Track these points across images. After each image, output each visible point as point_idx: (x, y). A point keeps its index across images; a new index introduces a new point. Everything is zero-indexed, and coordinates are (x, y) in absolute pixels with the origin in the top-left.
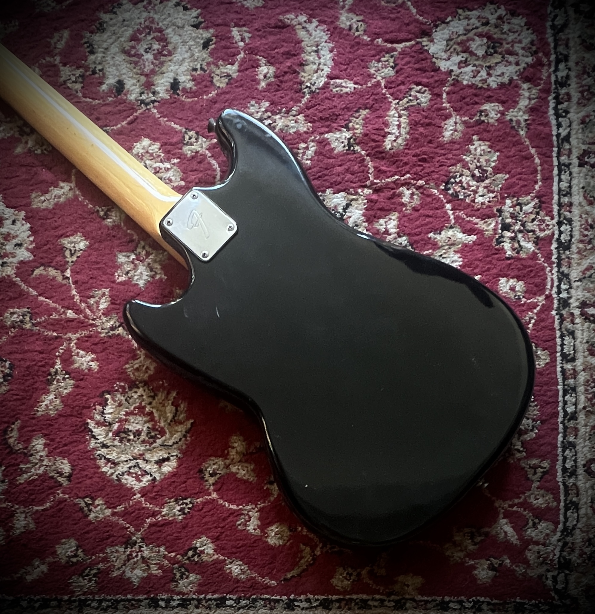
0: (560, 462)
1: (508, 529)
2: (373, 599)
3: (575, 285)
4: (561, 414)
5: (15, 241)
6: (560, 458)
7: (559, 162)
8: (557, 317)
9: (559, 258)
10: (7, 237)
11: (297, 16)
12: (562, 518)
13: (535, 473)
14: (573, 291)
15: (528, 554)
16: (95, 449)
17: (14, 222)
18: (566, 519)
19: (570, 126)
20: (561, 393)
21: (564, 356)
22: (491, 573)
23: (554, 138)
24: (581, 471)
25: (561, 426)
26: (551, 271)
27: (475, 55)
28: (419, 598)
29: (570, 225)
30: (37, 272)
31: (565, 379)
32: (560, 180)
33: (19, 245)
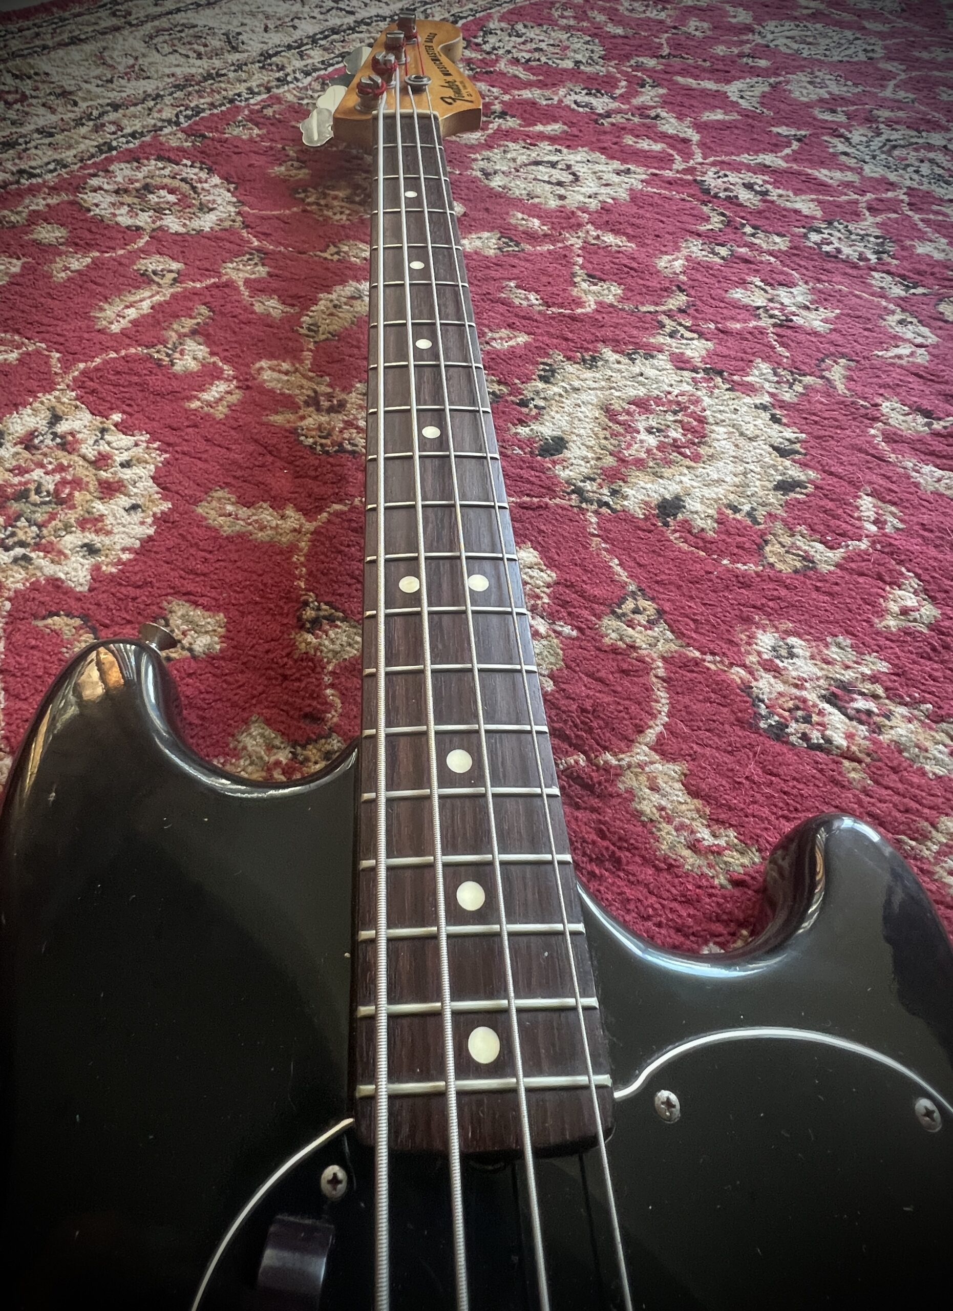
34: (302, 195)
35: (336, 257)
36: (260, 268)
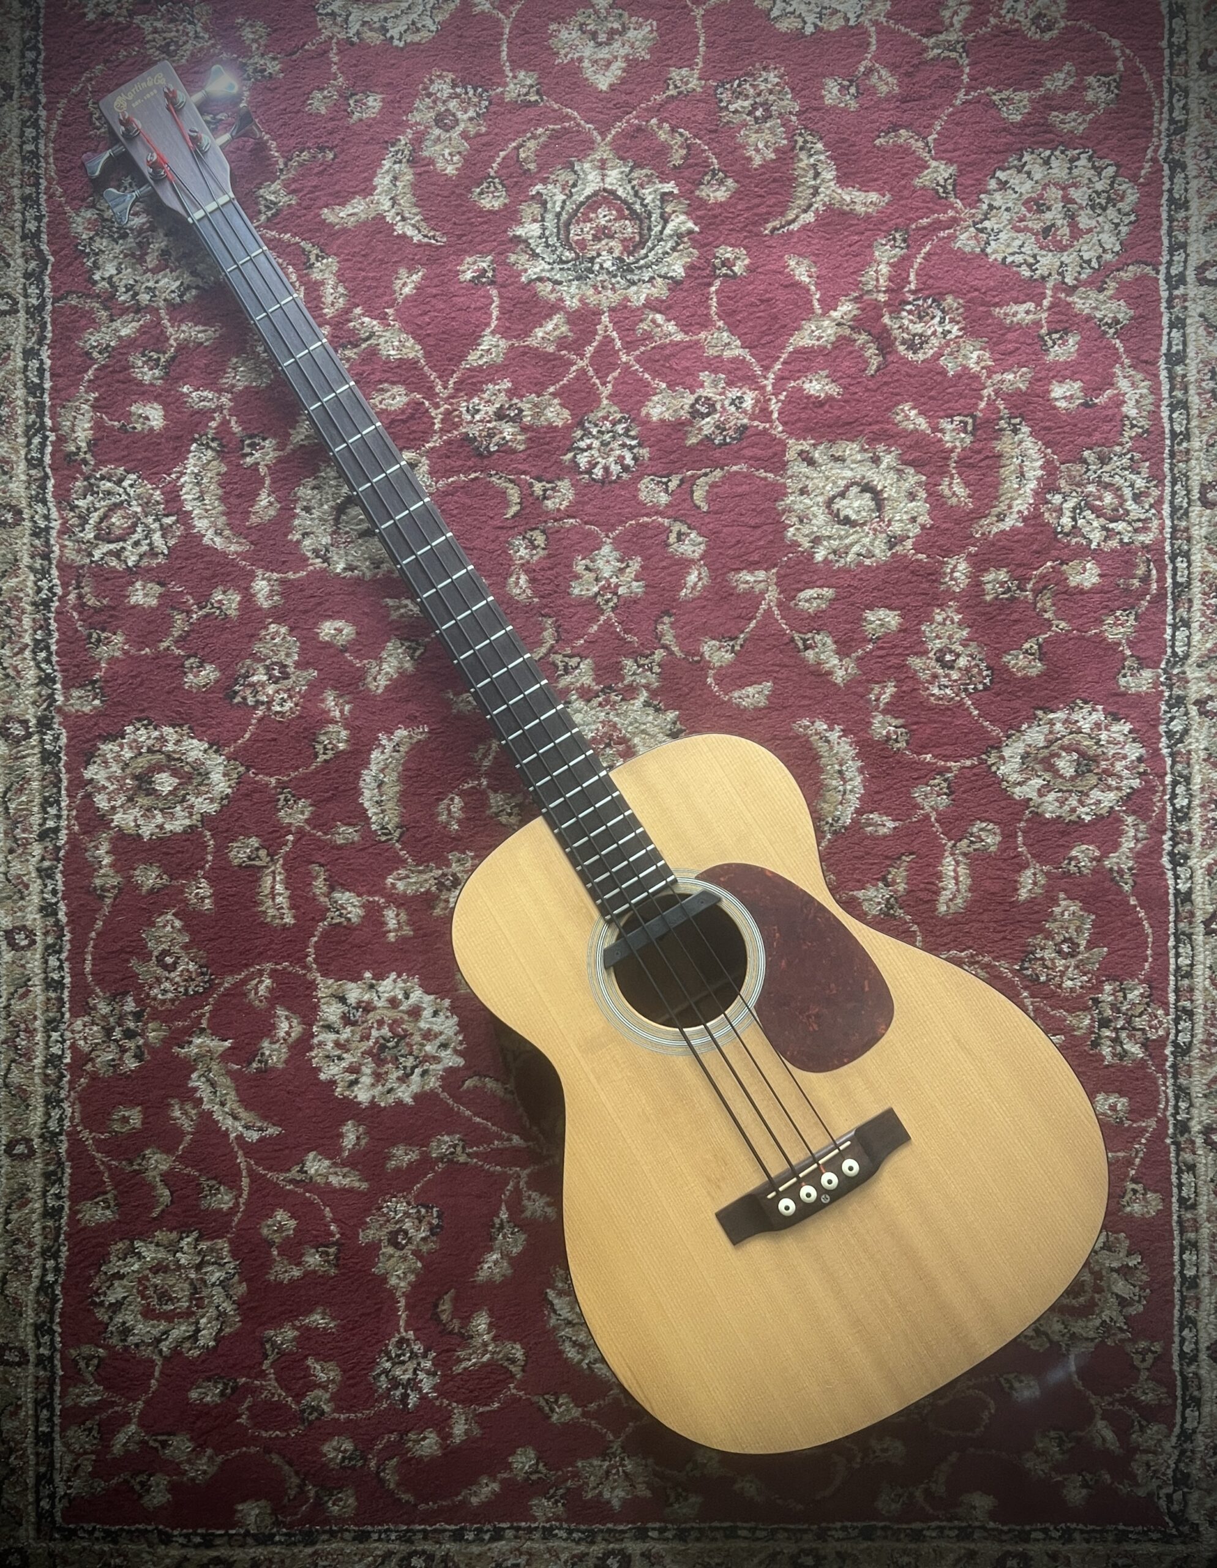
0: (1176, 1346)
1: (1109, 1435)
2: (929, 1528)
3: (1197, 1102)
4: (1178, 1280)
5: (437, 1042)
6: (1177, 1339)
7: (1176, 929)
8: (1173, 1148)
9: (1174, 1066)
10: (428, 1035)
11: (813, 723)
12: (1178, 1419)
13: (1144, 1360)
14: (1195, 1112)
15: (1134, 1465)
16: (555, 1328)
17: (435, 1014)
18: (1184, 1419)
19: (1191, 877)
20: (1177, 1251)
21: (1182, 1201)
22: (1084, 1491)
23: (1171, 897)
24: (1203, 1356)
25: (1177, 1295)
26: (1164, 1084)
27: (1061, 776)
28: (991, 1525)
29: (1191, 1020)
30: (468, 1083)
31: (1181, 1233)
32: (1177, 955)
33: (444, 1046)
34: (238, 699)
35: (330, 753)
36: (301, 804)
